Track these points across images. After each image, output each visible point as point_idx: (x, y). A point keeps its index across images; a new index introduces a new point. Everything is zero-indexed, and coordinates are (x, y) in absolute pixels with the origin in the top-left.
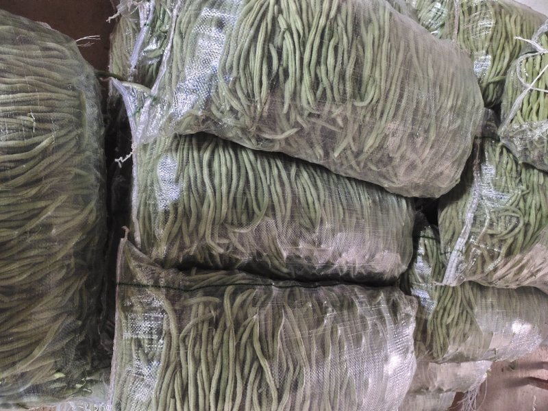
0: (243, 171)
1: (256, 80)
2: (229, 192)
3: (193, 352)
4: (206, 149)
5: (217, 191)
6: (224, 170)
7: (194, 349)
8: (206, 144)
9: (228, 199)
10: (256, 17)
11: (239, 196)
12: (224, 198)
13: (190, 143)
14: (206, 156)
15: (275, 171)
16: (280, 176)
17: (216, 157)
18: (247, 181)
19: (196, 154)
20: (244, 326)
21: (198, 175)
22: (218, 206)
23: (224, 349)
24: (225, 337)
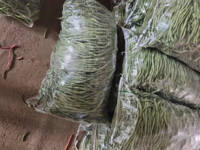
0: (163, 62)
1: (182, 33)
2: (159, 68)
3: (147, 116)
4: (153, 52)
5: (156, 67)
6: (158, 60)
7: (147, 115)
8: (153, 51)
9: (158, 70)
10: (186, 13)
11: (162, 69)
12: (157, 69)
13: (148, 51)
14: (153, 55)
15: (173, 64)
16: (174, 65)
17: (156, 56)
18: (164, 65)
19: (150, 54)
20: (161, 111)
21: (151, 61)
22: (155, 72)
23: (156, 117)
24: (156, 113)
